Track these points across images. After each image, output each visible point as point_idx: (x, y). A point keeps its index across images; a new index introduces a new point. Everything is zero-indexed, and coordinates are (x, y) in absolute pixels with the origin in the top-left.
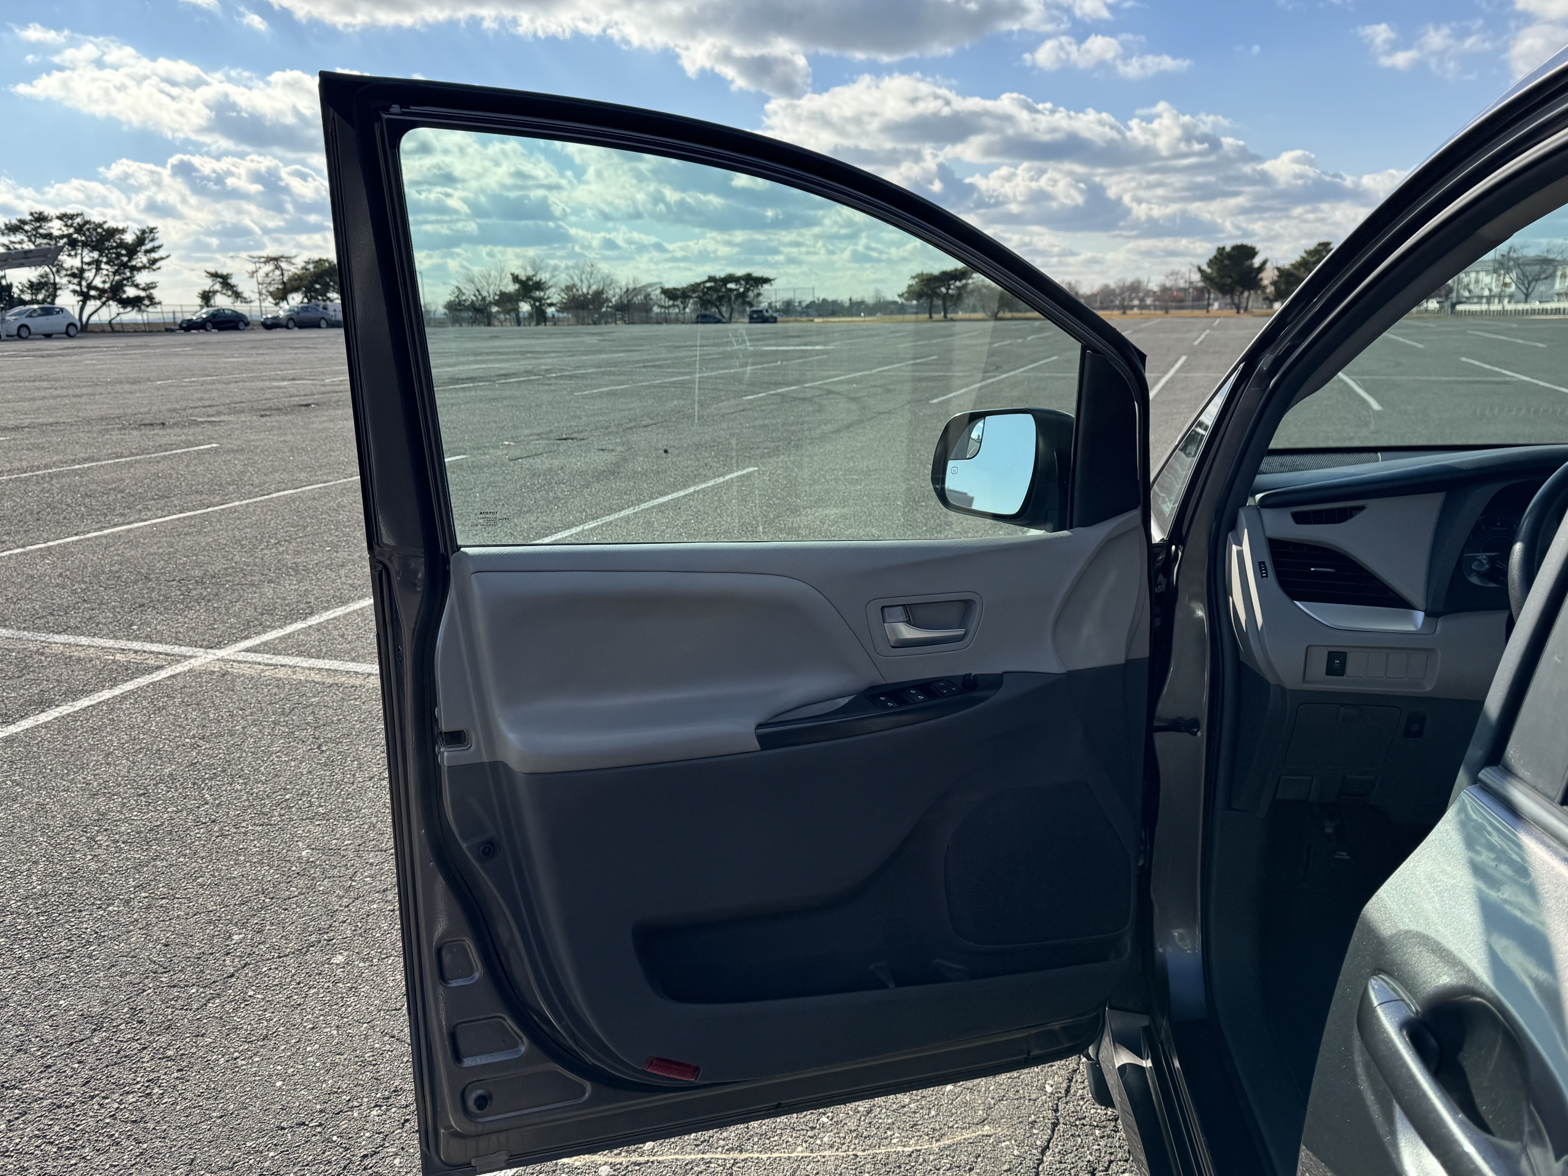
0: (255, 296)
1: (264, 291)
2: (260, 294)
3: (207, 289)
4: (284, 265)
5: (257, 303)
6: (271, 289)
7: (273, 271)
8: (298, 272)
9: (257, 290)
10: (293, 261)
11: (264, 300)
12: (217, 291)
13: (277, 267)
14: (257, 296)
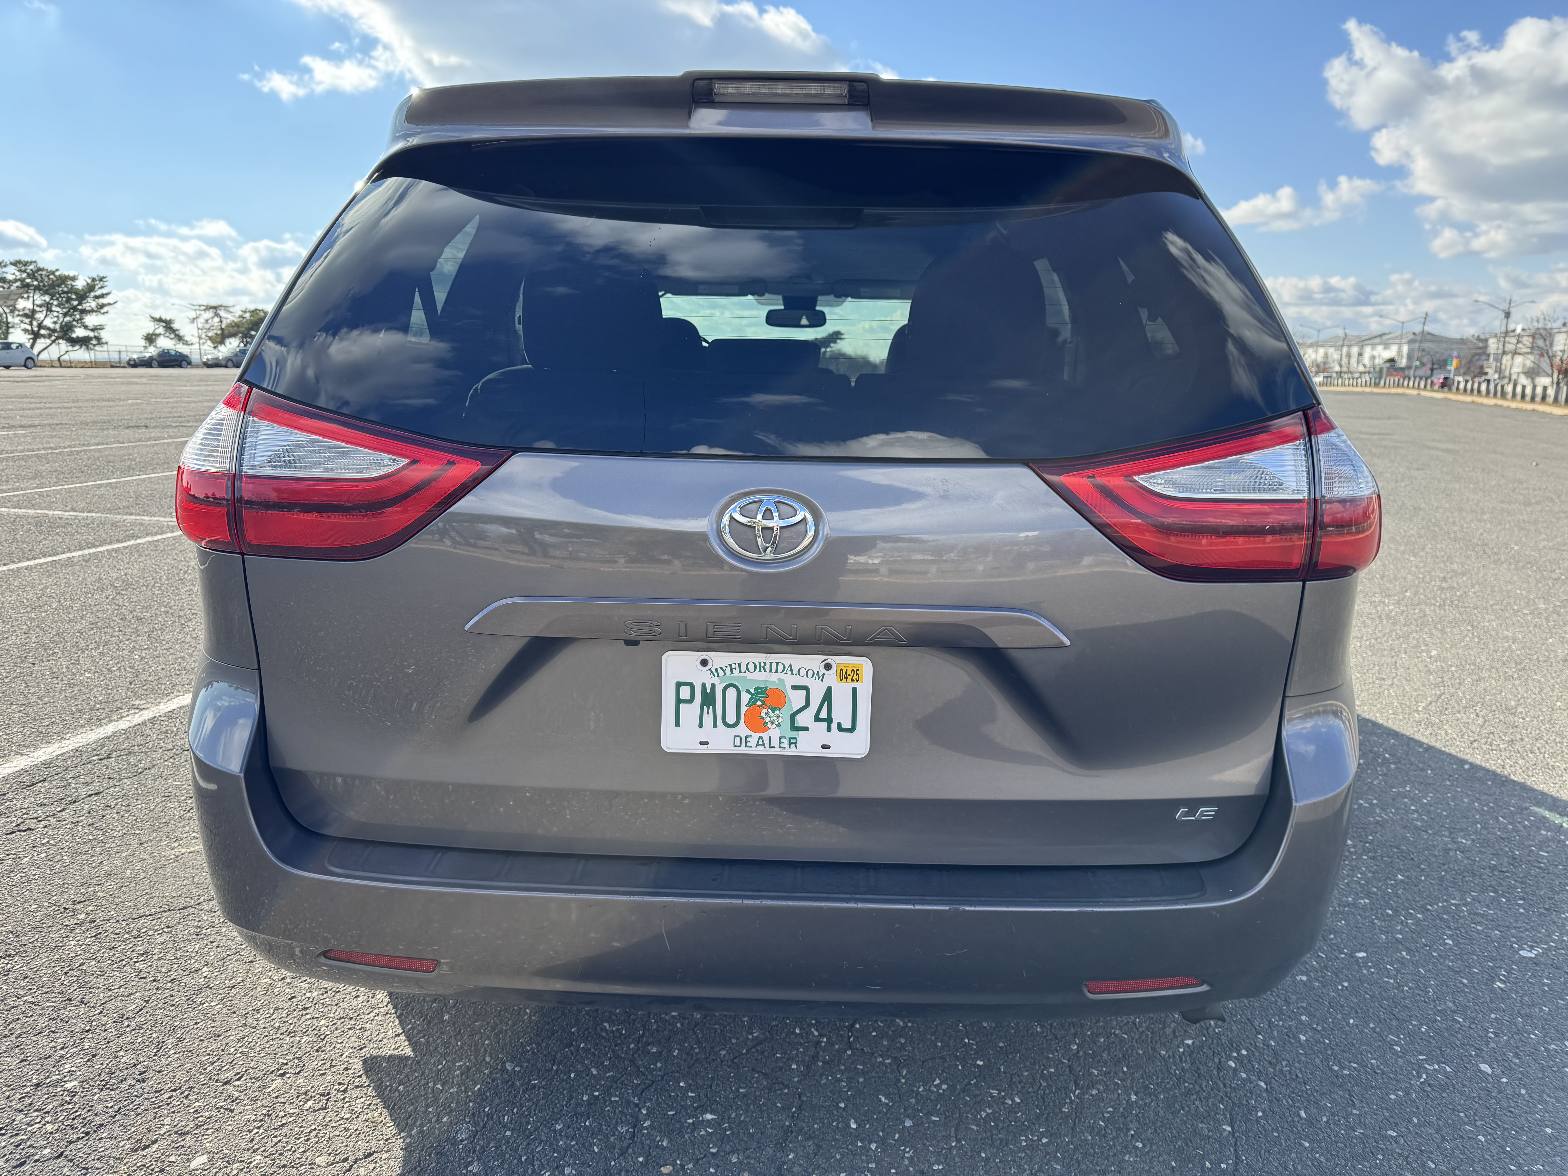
0: (195, 340)
1: (203, 336)
2: (200, 338)
3: (151, 332)
4: (222, 313)
5: (197, 346)
6: (210, 334)
7: (213, 318)
8: (236, 320)
9: (196, 335)
10: (231, 309)
11: (204, 343)
12: (160, 334)
13: (217, 315)
14: (197, 340)
